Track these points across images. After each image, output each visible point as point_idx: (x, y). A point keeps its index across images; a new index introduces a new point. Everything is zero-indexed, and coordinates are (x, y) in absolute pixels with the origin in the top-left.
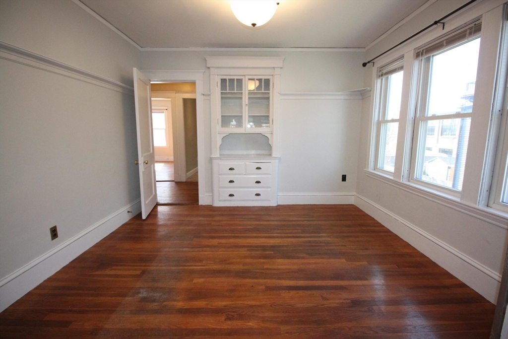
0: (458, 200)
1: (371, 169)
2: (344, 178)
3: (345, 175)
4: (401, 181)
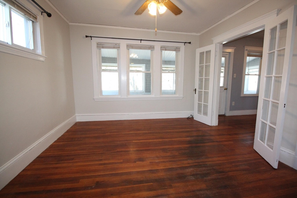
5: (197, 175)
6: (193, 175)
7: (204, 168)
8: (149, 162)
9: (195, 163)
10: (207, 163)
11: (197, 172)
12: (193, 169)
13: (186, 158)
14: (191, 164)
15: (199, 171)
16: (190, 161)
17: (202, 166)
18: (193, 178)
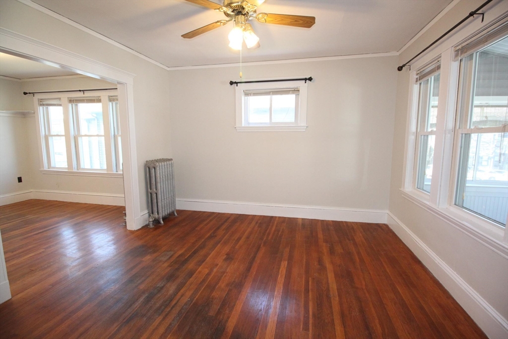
0: (106, 172)
1: (46, 168)
2: (20, 180)
3: (21, 177)
4: (74, 171)
5: (159, 291)
6: (162, 288)
7: (158, 305)
8: (220, 264)
9: (176, 304)
10: (161, 317)
11: (160, 294)
12: (169, 294)
13: (195, 299)
14: (178, 297)
15: (159, 297)
16: (185, 299)
17: (163, 307)
18: (160, 285)
